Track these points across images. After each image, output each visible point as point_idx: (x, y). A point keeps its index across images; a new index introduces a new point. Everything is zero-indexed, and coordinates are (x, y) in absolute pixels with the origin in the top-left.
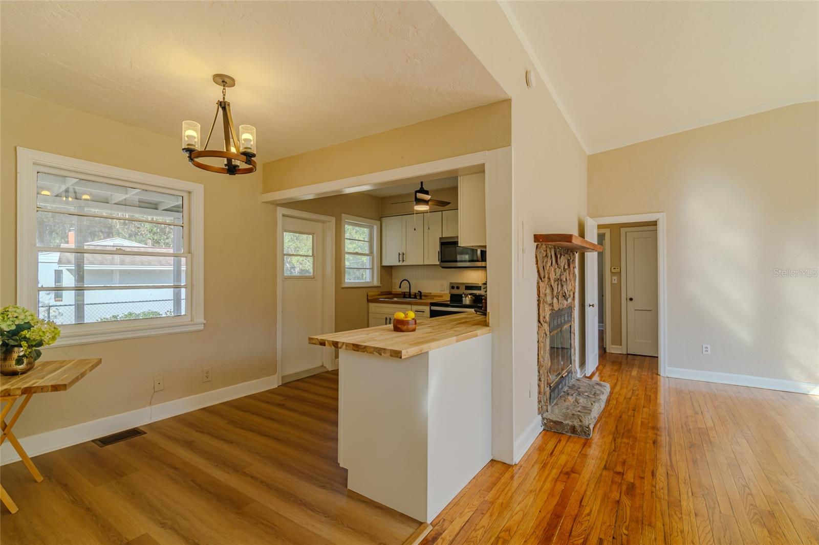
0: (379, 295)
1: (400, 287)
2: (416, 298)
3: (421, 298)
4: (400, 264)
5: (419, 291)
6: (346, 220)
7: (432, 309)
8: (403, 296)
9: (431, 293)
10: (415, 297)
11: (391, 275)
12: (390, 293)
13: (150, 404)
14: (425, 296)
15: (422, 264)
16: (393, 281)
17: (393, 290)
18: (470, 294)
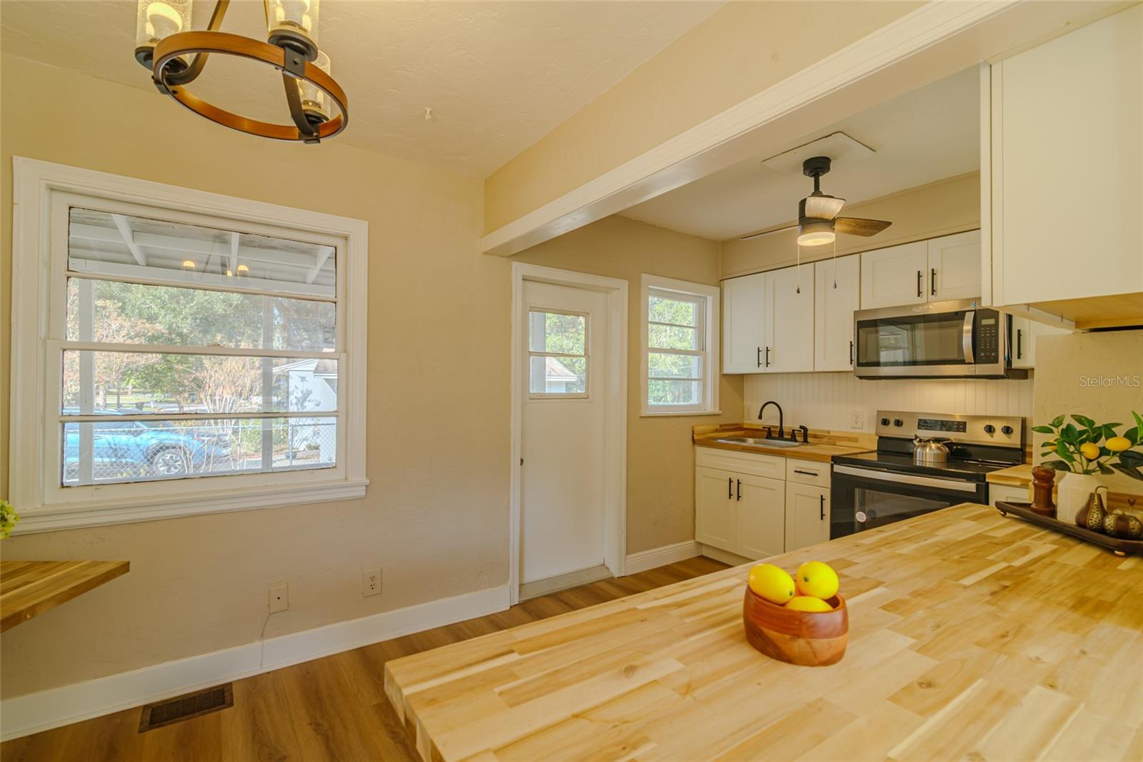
0: (716, 431)
1: (760, 417)
2: (796, 441)
3: (805, 441)
4: (762, 369)
5: (801, 427)
6: (650, 287)
7: (835, 470)
8: (766, 434)
9: (829, 432)
10: (793, 438)
11: (741, 393)
12: (739, 428)
13: (262, 636)
14: (815, 437)
15: (811, 370)
16: (746, 403)
17: (745, 421)
18: (937, 440)
